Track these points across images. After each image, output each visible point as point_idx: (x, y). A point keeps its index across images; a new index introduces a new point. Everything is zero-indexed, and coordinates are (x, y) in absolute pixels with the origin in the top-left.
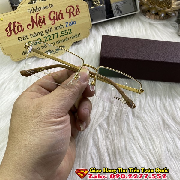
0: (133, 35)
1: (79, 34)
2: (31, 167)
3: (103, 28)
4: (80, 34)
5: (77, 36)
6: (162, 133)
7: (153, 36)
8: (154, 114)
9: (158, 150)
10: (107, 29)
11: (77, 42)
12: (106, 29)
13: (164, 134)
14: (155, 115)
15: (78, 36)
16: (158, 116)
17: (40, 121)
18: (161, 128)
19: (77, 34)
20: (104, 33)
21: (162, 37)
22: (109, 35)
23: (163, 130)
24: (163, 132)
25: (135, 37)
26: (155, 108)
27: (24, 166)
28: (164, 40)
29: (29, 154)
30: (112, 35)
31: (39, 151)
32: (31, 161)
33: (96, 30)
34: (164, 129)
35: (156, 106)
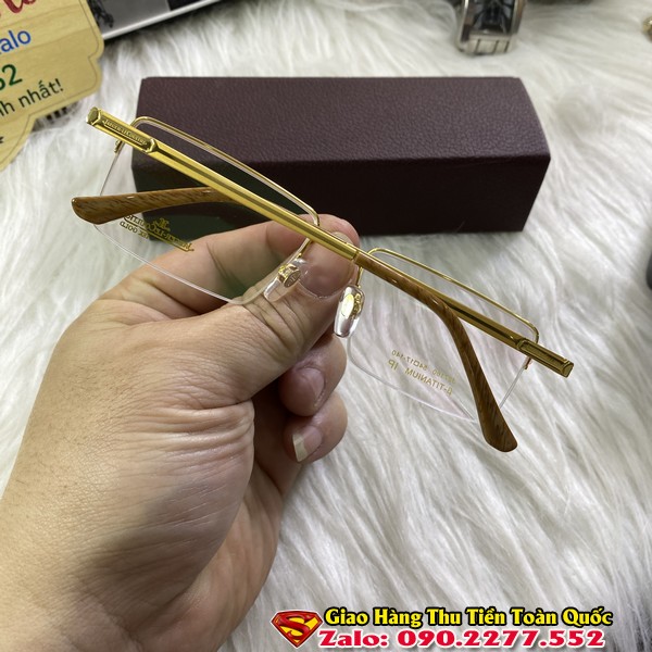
0: (285, 63)
1: (53, 82)
2: (72, 573)
3: (161, 47)
4: (57, 80)
5: (47, 90)
6: (401, 431)
7: (363, 59)
8: (369, 362)
9: (386, 498)
10: (177, 51)
11: (57, 113)
12: (173, 49)
13: (406, 432)
14: (375, 364)
15: (50, 90)
16: (383, 367)
17: (133, 405)
18: (394, 413)
19: (47, 86)
20: (164, 66)
21: (394, 61)
22: (189, 74)
23: (402, 420)
24: (404, 427)
25: (291, 73)
26: (372, 337)
27: (48, 569)
28: (406, 74)
29: (69, 525)
30: (200, 74)
31: (110, 516)
32: (75, 553)
33: (134, 58)
34: (407, 415)
35: (377, 330)
